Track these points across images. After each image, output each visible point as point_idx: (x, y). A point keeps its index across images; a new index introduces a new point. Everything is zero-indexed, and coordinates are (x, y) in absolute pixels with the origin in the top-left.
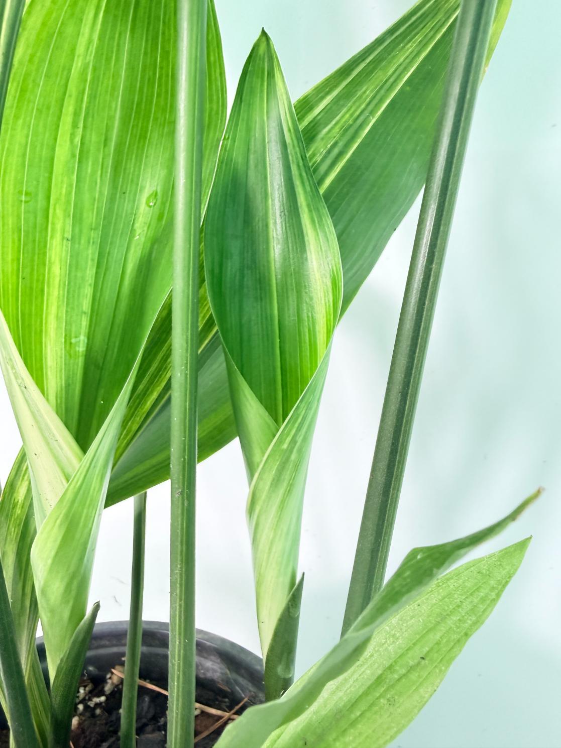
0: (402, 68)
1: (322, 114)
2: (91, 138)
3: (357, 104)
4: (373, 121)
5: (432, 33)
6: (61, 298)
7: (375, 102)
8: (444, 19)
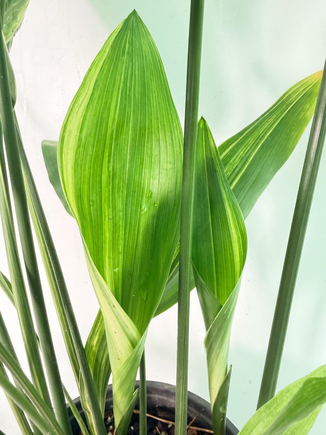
0: (266, 130)
1: (230, 152)
2: (117, 166)
3: (246, 146)
4: (254, 154)
5: (280, 114)
6: (110, 248)
7: (254, 145)
8: (285, 108)
